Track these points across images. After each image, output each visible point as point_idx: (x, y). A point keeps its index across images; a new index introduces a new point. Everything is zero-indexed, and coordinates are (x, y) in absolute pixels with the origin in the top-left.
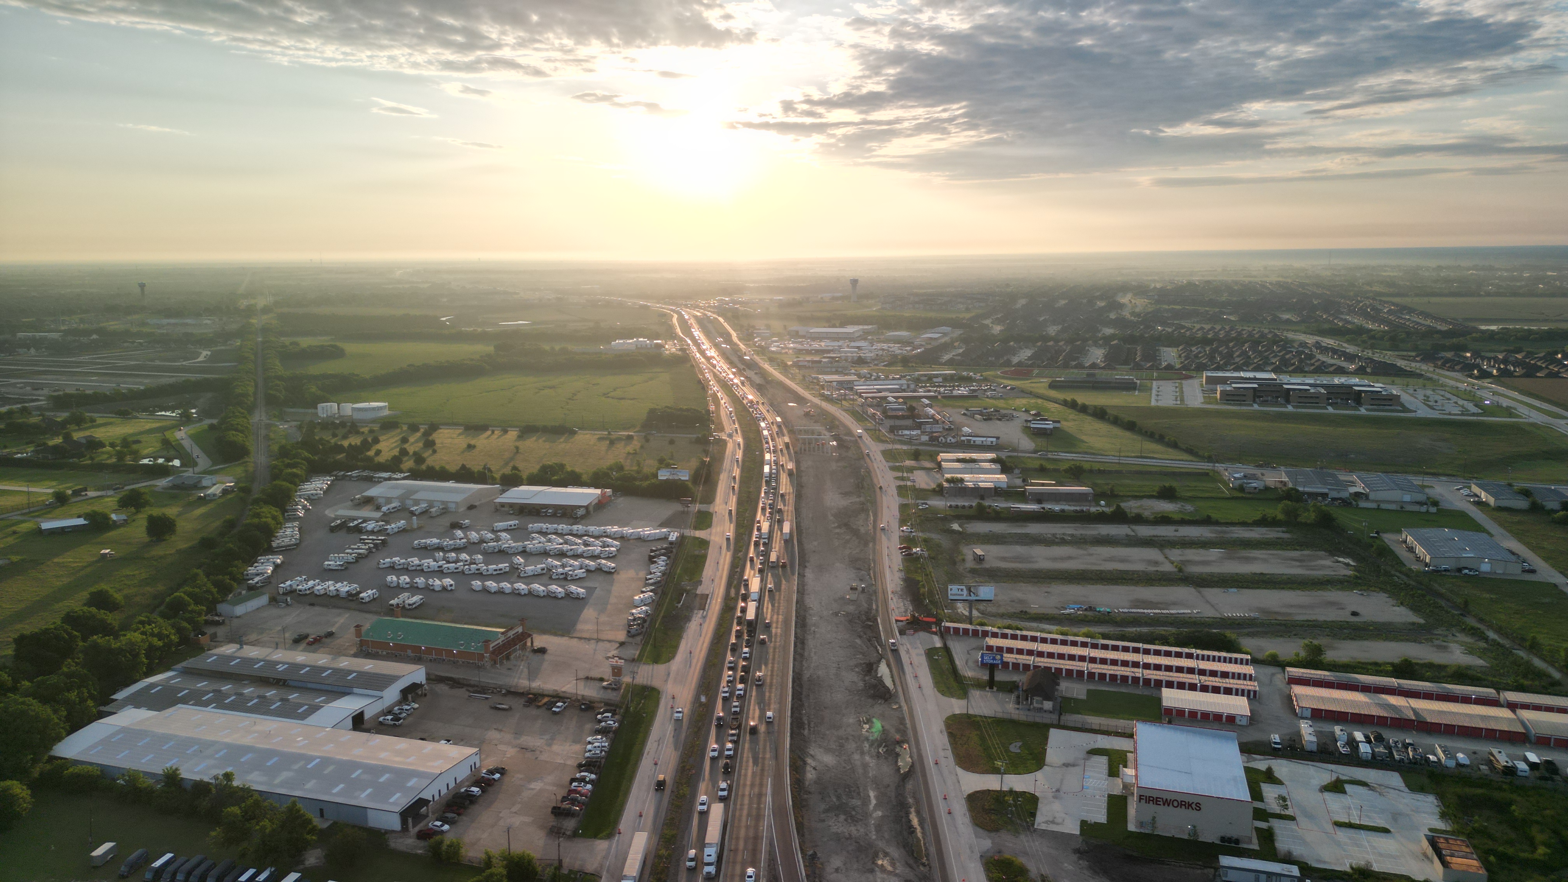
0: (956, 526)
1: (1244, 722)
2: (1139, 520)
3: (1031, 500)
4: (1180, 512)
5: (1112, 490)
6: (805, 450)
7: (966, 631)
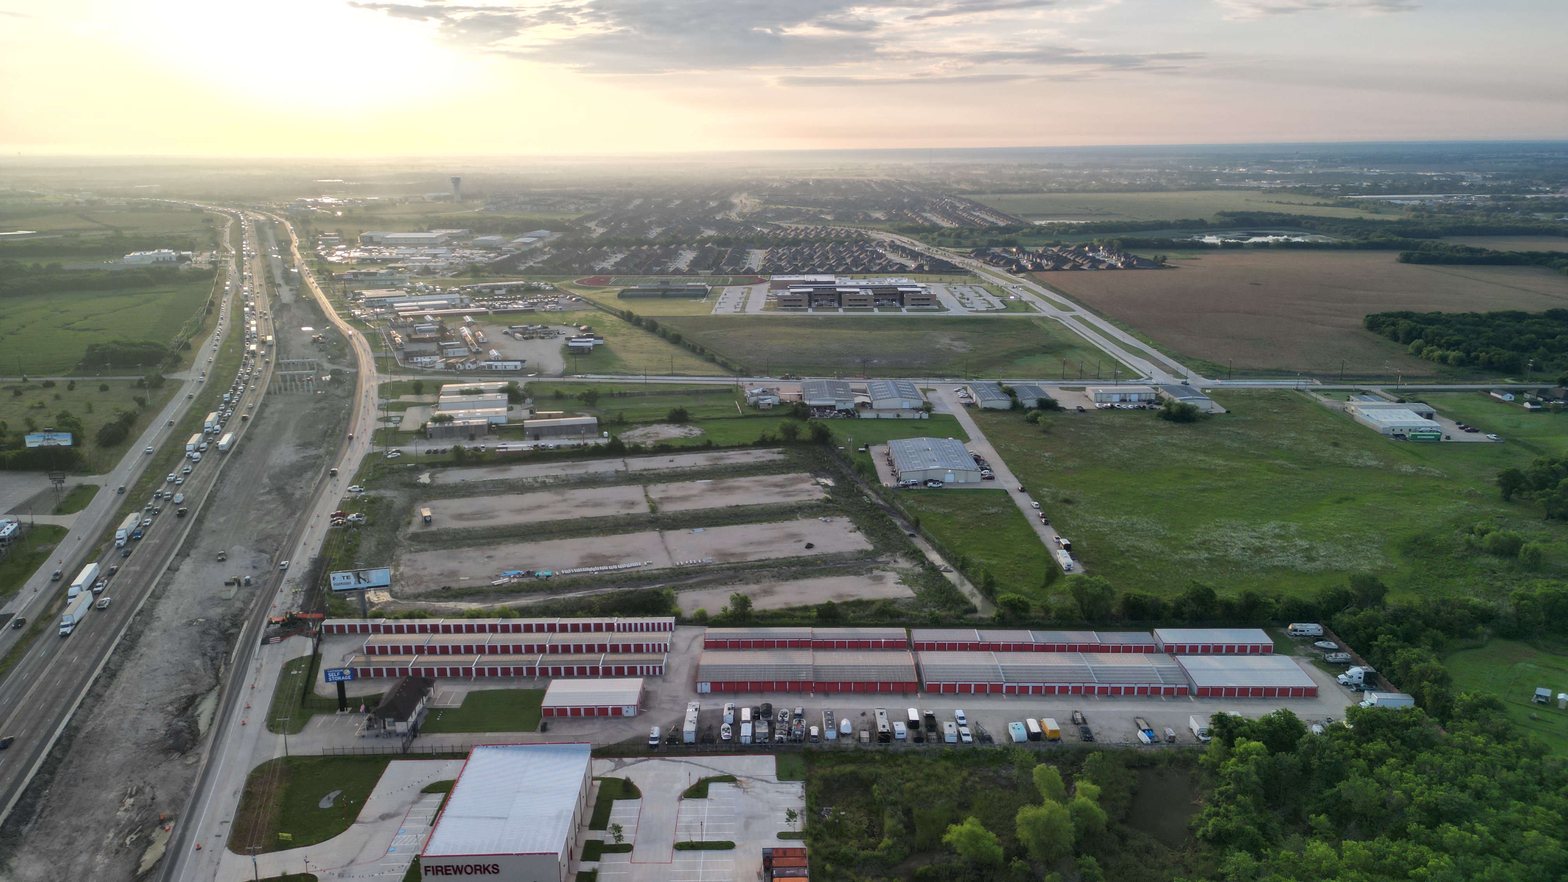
0: (425, 478)
1: (631, 713)
2: (637, 451)
3: (529, 436)
4: (685, 437)
5: (620, 417)
6: (280, 389)
7: (353, 629)
